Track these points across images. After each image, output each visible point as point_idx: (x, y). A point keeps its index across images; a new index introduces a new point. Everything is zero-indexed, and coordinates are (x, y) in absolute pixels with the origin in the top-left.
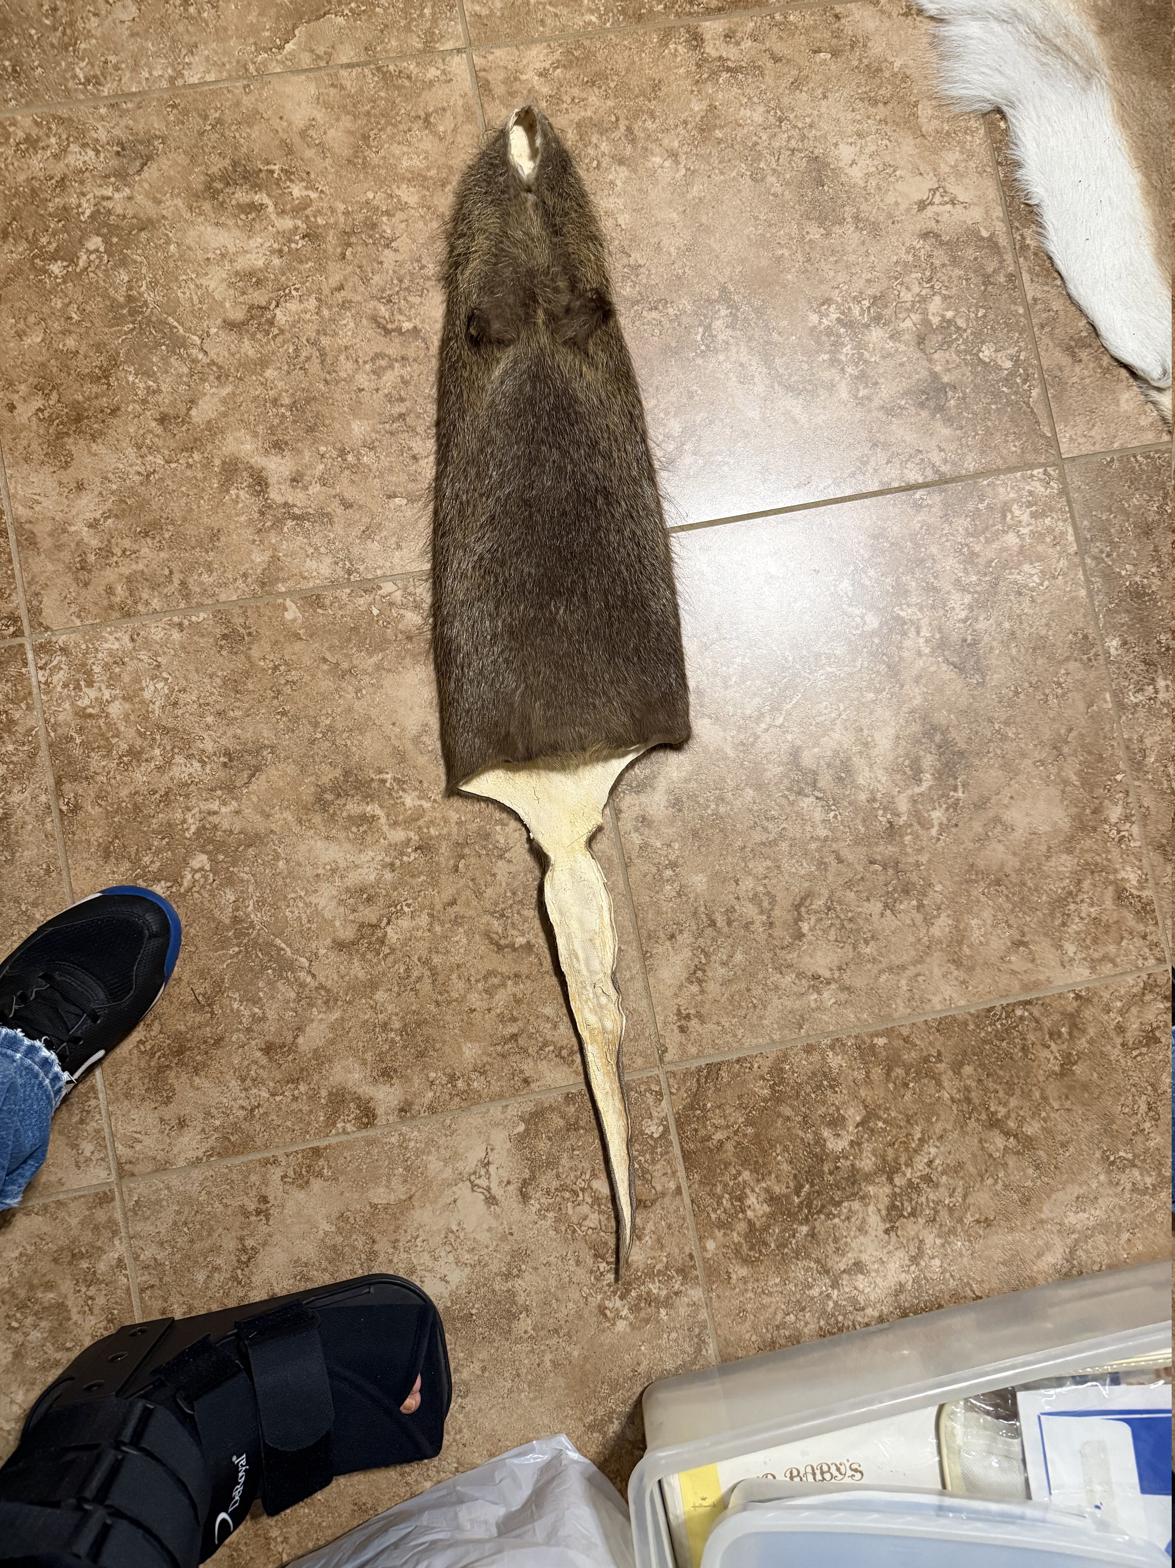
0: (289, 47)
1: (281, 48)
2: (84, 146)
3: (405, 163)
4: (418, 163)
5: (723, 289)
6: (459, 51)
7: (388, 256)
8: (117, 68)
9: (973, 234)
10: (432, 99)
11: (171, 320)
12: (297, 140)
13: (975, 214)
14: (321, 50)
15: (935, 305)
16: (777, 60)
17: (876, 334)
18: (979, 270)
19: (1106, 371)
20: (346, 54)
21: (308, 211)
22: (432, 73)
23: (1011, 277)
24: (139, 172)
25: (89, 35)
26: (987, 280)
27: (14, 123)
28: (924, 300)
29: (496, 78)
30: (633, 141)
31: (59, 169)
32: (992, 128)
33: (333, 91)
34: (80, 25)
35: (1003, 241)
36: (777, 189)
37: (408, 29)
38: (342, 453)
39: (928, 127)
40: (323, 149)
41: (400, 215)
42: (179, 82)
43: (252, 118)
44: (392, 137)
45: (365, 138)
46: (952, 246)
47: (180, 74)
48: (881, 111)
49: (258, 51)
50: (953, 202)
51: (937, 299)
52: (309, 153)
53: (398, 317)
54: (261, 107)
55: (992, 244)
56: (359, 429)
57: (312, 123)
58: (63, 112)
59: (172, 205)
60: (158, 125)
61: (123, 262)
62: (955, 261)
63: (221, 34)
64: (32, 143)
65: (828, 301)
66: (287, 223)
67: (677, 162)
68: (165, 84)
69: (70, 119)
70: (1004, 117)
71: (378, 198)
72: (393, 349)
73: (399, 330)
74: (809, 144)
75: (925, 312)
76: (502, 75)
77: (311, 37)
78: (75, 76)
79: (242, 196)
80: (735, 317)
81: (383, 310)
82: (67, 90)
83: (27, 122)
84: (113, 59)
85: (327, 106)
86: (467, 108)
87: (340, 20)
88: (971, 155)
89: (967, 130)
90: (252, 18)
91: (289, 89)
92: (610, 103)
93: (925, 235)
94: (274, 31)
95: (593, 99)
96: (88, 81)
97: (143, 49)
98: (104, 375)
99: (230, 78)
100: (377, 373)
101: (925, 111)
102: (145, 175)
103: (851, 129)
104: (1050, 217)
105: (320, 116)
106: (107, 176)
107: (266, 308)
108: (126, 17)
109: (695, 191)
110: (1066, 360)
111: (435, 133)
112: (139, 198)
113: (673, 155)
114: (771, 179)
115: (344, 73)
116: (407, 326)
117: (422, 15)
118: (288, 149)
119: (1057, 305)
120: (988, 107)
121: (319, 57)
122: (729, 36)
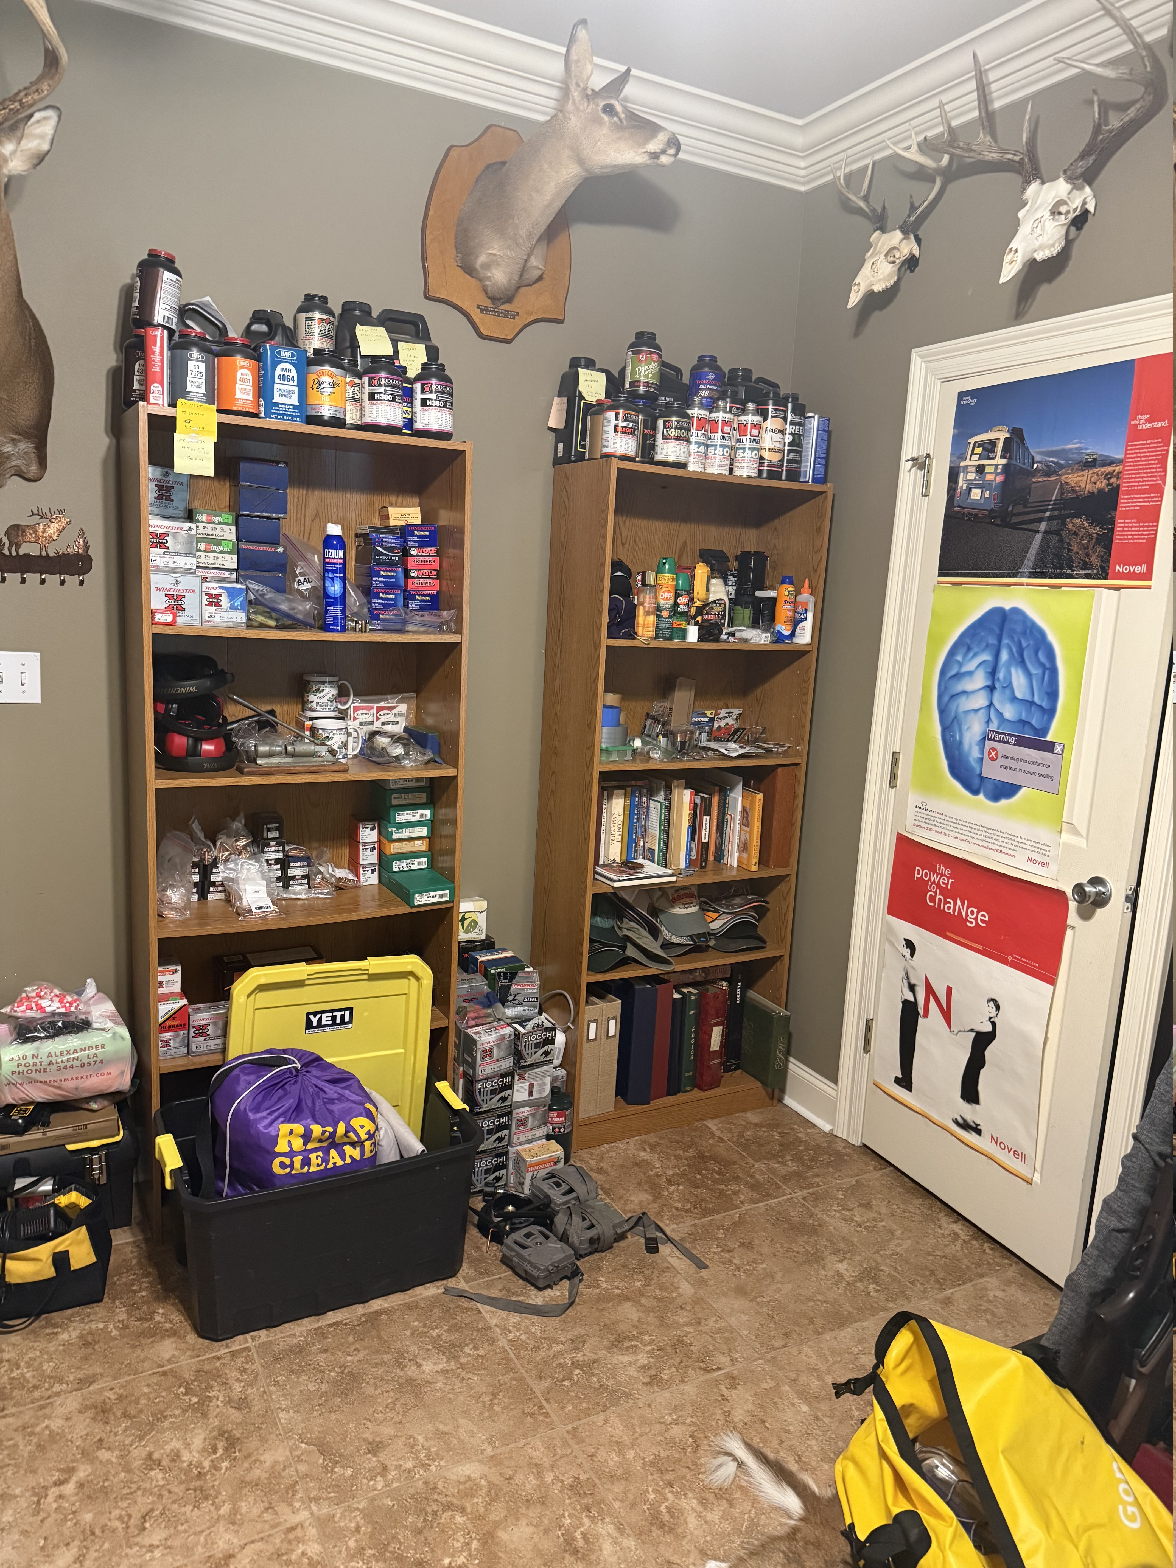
0: (303, 1445)
1: (302, 1442)
2: (244, 1387)
8: (284, 1389)
11: (154, 1433)
12: (253, 1459)
14: (303, 1457)
20: (302, 1468)
24: (232, 1407)
25: (298, 1378)
31: (230, 1382)
33: (282, 1466)
34: (303, 1374)
40: (249, 1470)
42: (279, 1411)
43: (263, 1440)
45: (257, 1485)
47: (283, 1410)
49: (299, 1434)
52: (246, 1465)
54: (270, 1442)
57: (263, 1463)
59: (215, 1422)
60: (256, 1408)
61: (184, 1411)
63: (306, 1420)
64: (244, 1371)
66: (207, 1464)
68: (277, 1406)
69: (256, 1380)
71: (222, 1497)
77: (310, 1452)
78: (278, 1377)
79: (221, 1445)
82: (271, 1376)
84: (288, 1387)
87: (321, 1461)
90: (316, 1429)
94: (311, 1438)
96: (276, 1382)
97: (294, 1395)
98: (125, 1415)
99: (283, 1428)
102: (230, 1409)
105: (267, 1465)
106: (229, 1397)
107: (159, 1466)
111: (262, 1513)
112: (218, 1410)
115: (292, 1469)
116: (147, 1525)
117: (329, 1493)
118: (248, 1457)
121: (299, 1457)
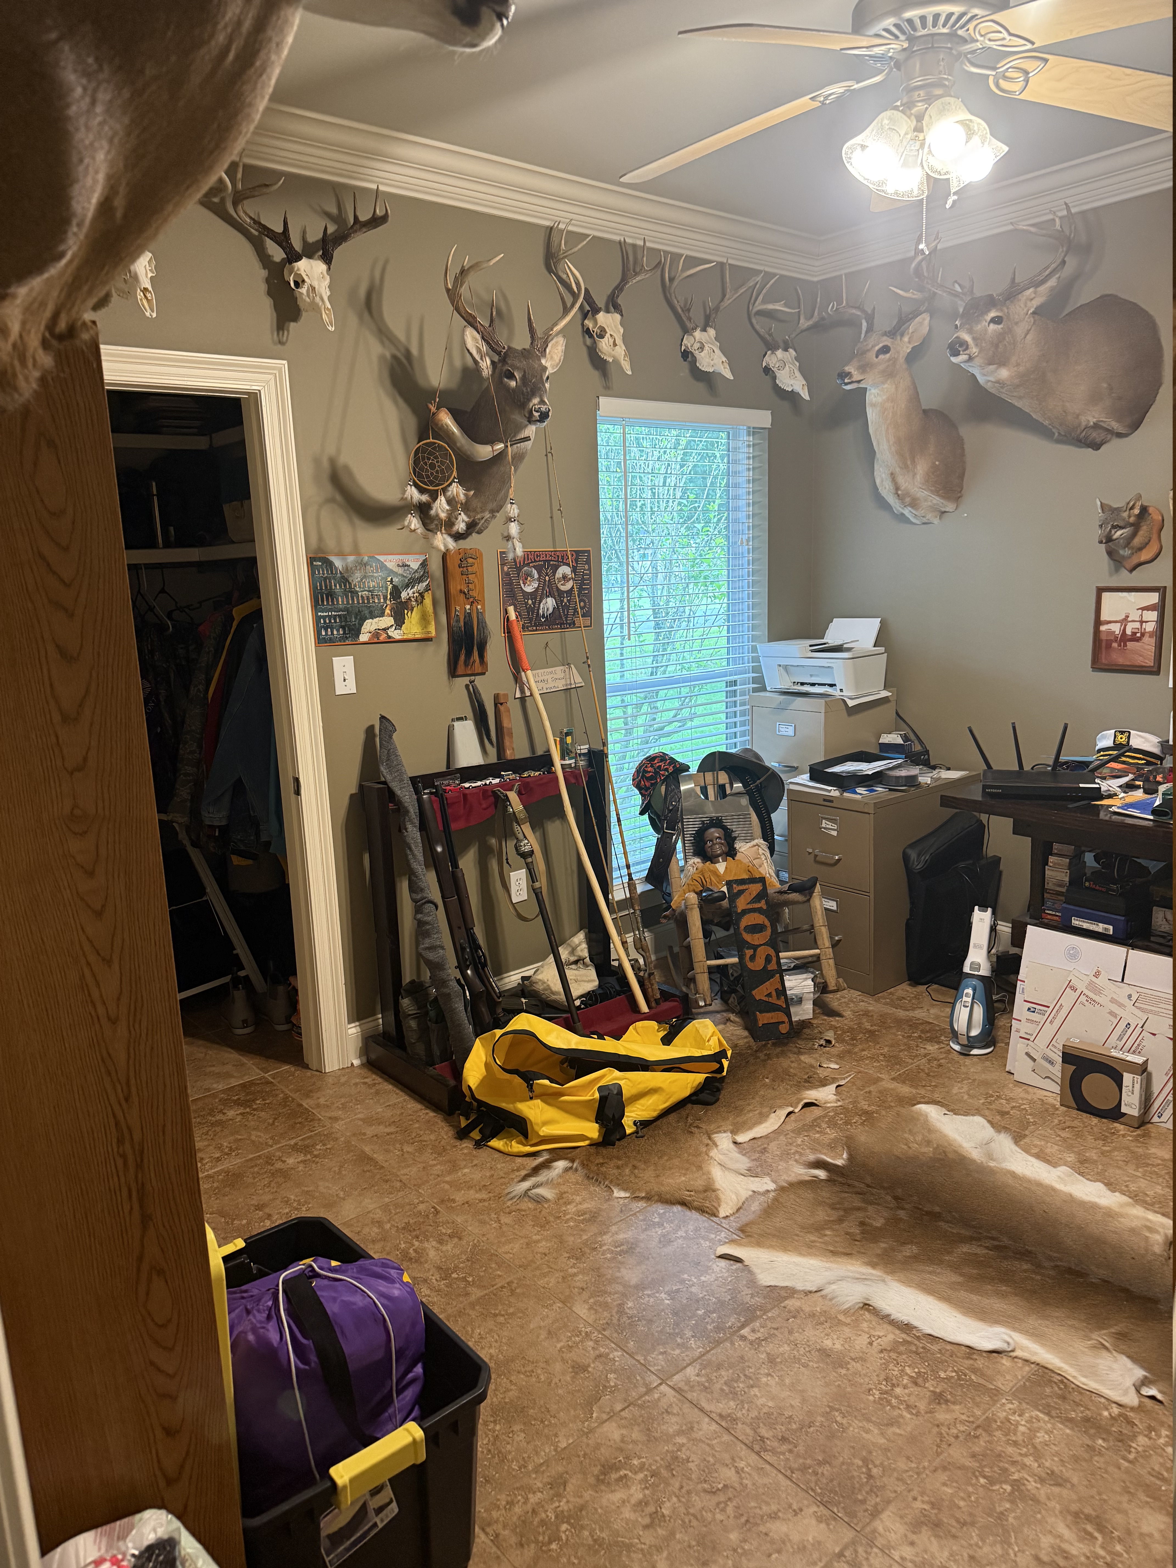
0: (594, 1415)
1: (591, 1417)
3: (671, 1430)
4: (676, 1427)
5: (829, 1406)
6: (661, 1384)
7: (691, 1465)
8: (529, 1457)
9: (896, 1342)
10: (663, 1403)
11: (620, 1539)
12: (622, 1445)
13: (891, 1337)
14: (608, 1410)
15: (908, 1370)
16: (777, 1329)
17: (898, 1391)
18: (911, 1351)
19: (988, 1358)
20: (618, 1407)
21: (646, 1466)
22: (656, 1396)
23: (923, 1348)
24: (565, 1490)
25: (510, 1452)
26: (917, 1353)
27: (498, 1500)
28: (902, 1371)
29: (681, 1385)
30: (750, 1378)
32: (869, 1311)
33: (623, 1421)
34: (503, 1450)
35: (909, 1339)
36: (815, 1365)
37: (635, 1387)
38: (735, 1550)
39: (848, 1320)
40: (634, 1442)
41: (684, 1449)
42: (559, 1449)
43: (598, 1446)
44: (659, 1424)
45: (648, 1430)
46: (893, 1350)
47: (557, 1446)
48: (827, 1325)
49: (583, 1423)
50: (879, 1337)
51: (907, 1368)
52: (630, 1446)
53: (714, 1485)
54: (599, 1441)
55: (905, 1342)
56: (734, 1536)
57: (623, 1436)
58: (518, 1485)
59: (588, 1495)
60: (560, 1469)
61: (582, 1527)
62: (900, 1354)
63: (564, 1424)
64: (511, 1503)
65: (870, 1390)
66: (641, 1476)
67: (772, 1376)
68: (554, 1453)
69: (522, 1486)
70: (869, 1305)
71: (671, 1447)
72: (722, 1498)
73: (718, 1489)
74: (813, 1346)
75: (907, 1374)
76: (683, 1383)
77: (600, 1408)
78: (514, 1469)
79: (614, 1476)
80: (843, 1413)
81: (706, 1486)
82: (514, 1476)
83: (504, 1496)
84: (525, 1455)
85: (624, 1427)
86: (679, 1400)
87: (607, 1397)
88: (870, 1321)
89: (861, 1315)
90: (572, 1412)
91: (605, 1429)
92: (731, 1371)
93: (881, 1351)
94: (584, 1413)
95: (723, 1373)
96: (520, 1468)
97: (536, 1446)
99: (578, 1438)
100: (723, 1510)
101: (841, 1317)
102: (568, 1489)
103: (822, 1335)
104: (915, 1323)
105: (624, 1431)
106: (552, 1499)
107: (656, 1512)
108: (520, 1438)
109: (787, 1381)
110: (971, 1362)
112: (572, 1499)
113: (769, 1375)
114: (811, 1364)
115: (623, 1413)
117: (637, 1380)
118: (621, 1450)
119: (949, 1347)
120: (861, 1305)
121: (609, 1413)
122: (753, 1331)
